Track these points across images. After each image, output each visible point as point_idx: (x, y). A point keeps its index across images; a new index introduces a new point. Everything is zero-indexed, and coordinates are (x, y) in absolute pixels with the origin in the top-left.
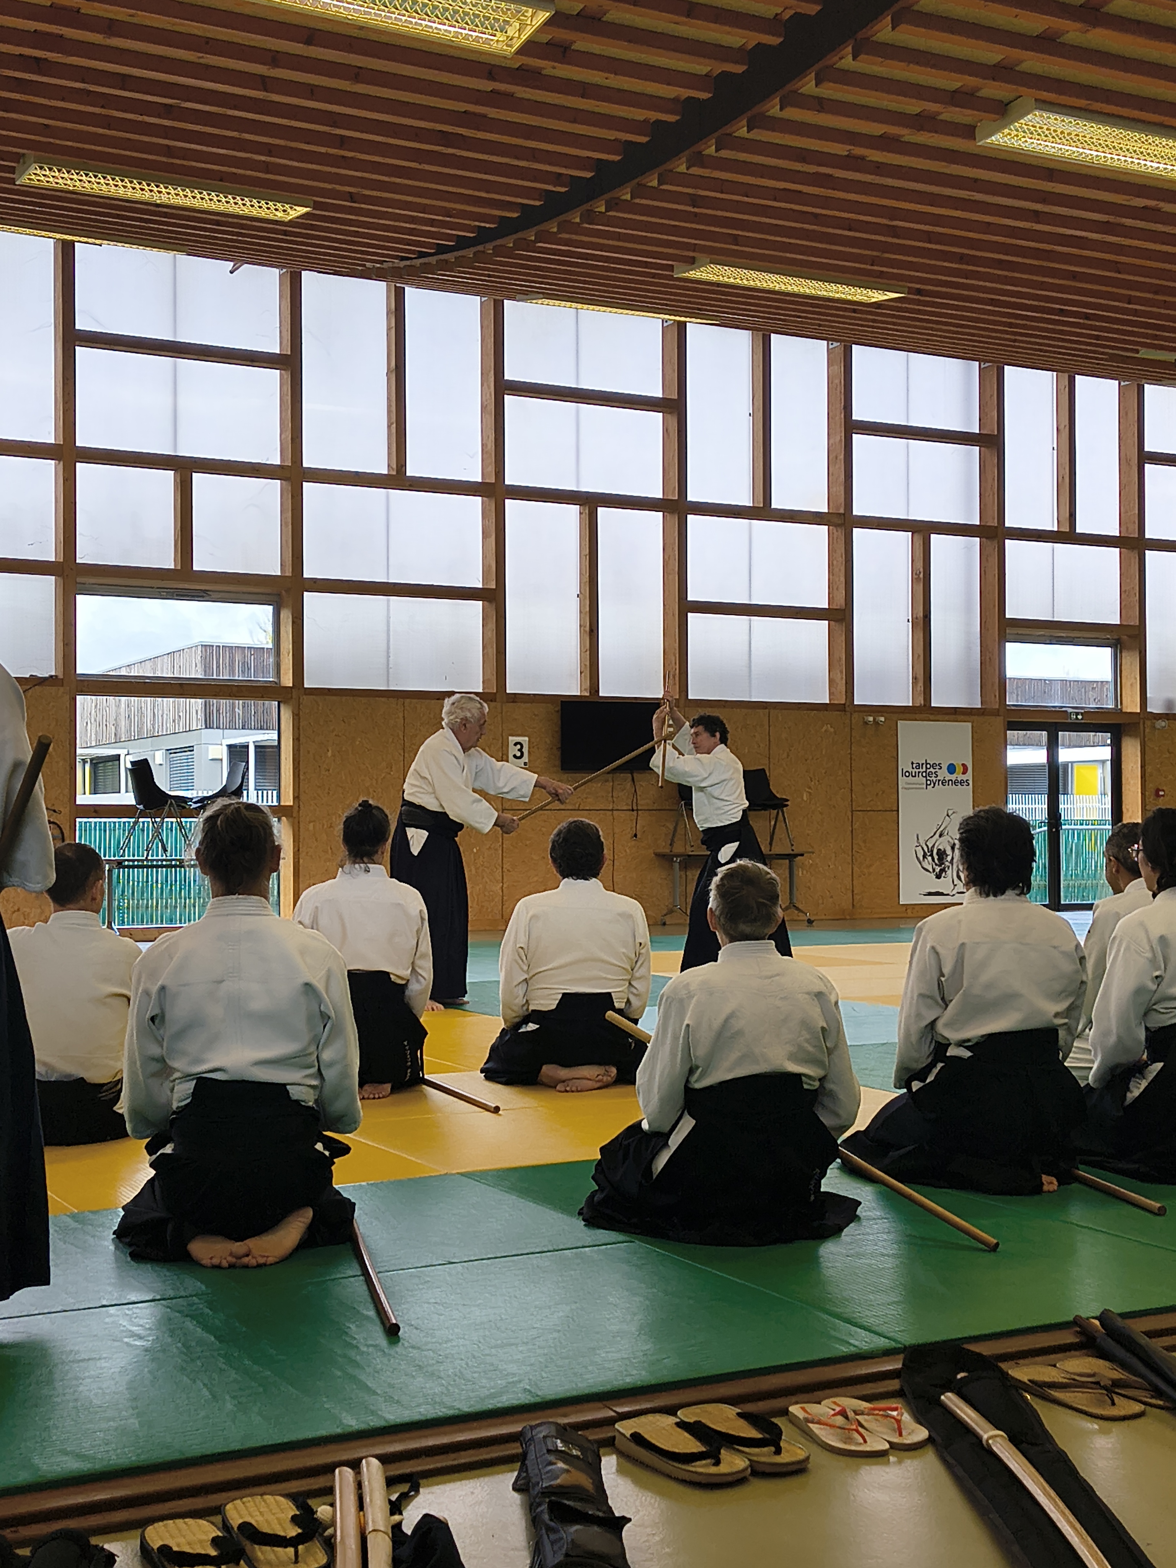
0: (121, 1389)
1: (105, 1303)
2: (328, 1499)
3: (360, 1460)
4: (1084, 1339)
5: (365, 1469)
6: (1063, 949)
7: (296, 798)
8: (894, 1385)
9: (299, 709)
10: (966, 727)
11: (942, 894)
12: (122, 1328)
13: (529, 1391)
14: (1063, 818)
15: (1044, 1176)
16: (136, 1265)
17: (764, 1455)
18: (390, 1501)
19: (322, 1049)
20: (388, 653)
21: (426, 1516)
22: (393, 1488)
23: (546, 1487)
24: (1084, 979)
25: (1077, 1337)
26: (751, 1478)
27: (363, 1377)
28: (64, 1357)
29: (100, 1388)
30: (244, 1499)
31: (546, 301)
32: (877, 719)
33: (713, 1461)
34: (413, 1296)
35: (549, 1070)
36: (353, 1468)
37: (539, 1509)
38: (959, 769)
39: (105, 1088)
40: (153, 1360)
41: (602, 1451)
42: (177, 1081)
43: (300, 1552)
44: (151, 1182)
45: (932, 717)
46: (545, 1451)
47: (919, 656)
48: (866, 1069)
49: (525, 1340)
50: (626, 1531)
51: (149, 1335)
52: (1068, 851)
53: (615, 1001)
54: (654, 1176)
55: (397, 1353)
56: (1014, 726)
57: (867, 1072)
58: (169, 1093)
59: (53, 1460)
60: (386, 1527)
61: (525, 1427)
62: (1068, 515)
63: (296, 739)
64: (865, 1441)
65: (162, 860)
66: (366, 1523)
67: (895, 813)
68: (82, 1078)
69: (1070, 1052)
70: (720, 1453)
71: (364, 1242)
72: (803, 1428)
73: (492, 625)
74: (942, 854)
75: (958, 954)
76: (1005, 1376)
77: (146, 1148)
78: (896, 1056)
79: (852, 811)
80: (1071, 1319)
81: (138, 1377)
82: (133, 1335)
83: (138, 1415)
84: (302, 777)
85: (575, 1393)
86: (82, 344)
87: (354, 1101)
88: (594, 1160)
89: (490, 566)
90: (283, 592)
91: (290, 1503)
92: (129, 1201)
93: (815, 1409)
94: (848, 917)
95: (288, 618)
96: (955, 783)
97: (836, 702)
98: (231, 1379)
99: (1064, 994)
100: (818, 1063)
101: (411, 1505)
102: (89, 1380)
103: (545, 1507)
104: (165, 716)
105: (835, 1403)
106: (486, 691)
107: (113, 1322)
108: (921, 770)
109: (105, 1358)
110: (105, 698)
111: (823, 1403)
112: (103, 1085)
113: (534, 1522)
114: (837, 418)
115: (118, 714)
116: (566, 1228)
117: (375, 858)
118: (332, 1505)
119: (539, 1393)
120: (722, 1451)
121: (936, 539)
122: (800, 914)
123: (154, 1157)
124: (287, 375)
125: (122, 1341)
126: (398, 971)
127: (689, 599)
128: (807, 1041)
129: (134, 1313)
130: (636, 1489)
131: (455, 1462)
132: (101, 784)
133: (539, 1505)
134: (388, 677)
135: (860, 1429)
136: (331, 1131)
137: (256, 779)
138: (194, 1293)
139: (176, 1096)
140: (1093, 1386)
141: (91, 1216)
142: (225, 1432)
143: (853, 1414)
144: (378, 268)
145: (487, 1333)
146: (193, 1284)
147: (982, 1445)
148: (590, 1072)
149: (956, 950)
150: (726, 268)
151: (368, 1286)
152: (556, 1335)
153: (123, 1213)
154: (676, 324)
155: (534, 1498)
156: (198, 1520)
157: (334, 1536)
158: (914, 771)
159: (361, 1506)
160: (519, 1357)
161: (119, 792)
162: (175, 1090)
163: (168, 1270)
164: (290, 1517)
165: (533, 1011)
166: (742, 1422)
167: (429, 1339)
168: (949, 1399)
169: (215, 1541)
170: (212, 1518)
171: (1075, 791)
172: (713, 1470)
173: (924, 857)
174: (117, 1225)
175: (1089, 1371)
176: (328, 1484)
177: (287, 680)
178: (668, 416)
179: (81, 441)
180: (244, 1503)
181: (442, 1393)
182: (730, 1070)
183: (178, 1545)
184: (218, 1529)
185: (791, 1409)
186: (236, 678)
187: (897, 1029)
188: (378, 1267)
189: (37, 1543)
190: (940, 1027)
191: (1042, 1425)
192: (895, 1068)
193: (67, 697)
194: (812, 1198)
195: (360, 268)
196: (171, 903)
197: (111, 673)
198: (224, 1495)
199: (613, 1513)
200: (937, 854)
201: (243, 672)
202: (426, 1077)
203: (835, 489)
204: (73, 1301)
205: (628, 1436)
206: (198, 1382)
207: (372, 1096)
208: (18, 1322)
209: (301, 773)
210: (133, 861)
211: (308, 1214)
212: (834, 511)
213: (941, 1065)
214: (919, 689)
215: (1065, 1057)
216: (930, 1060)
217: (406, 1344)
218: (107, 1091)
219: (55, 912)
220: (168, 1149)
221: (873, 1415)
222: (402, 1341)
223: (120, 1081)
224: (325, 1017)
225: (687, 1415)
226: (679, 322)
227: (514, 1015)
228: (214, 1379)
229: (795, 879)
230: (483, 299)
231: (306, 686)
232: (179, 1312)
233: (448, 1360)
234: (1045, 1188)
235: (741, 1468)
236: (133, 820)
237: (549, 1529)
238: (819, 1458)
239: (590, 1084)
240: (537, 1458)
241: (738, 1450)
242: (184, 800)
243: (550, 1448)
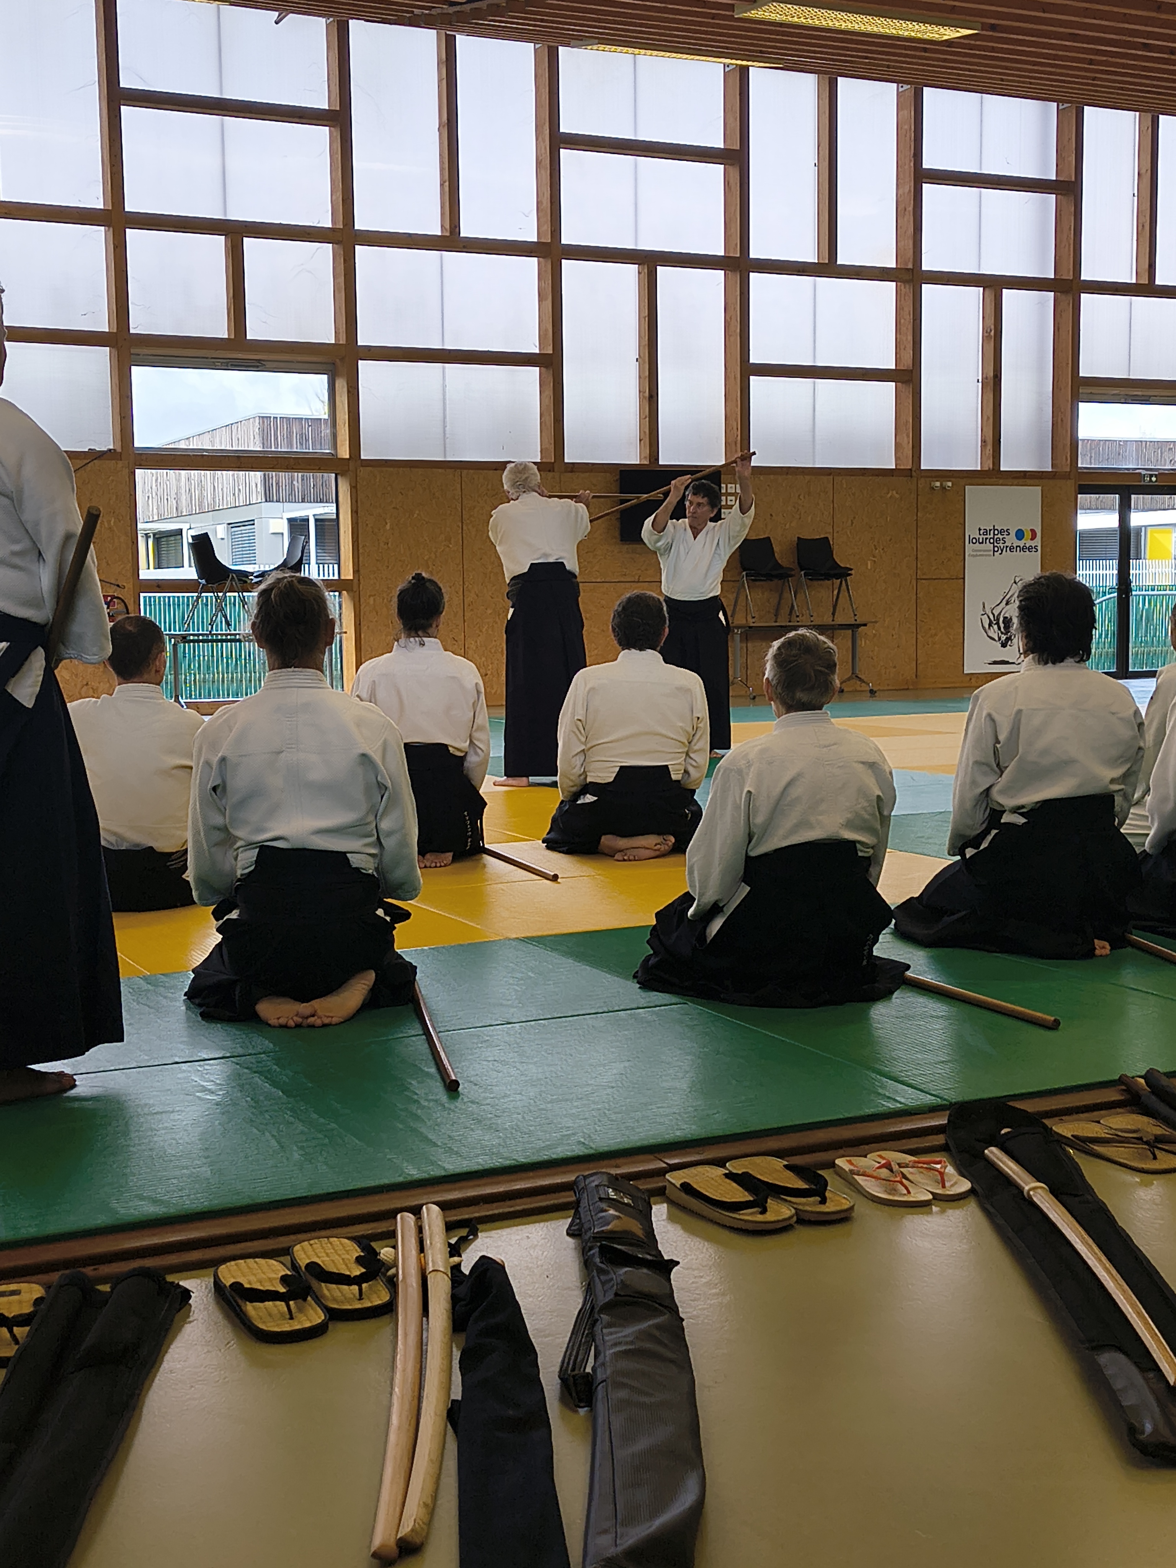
0: (193, 1139)
1: (177, 1060)
2: (391, 1242)
3: (421, 1206)
4: (1128, 1096)
5: (425, 1215)
6: (1120, 715)
7: (356, 571)
8: (940, 1140)
9: (356, 481)
10: (1035, 492)
11: (1007, 663)
12: (194, 1083)
13: (584, 1143)
14: (1133, 584)
15: (1096, 941)
16: (206, 1024)
17: (810, 1204)
18: (450, 1245)
19: (381, 819)
20: (444, 421)
21: (483, 1257)
22: (451, 1233)
23: (598, 1232)
24: (1142, 744)
25: (1122, 1095)
26: (795, 1225)
27: (424, 1130)
28: (139, 1110)
29: (174, 1139)
30: (312, 1242)
31: (602, 47)
32: (944, 483)
33: (760, 1210)
34: (472, 1054)
35: (608, 841)
36: (414, 1214)
37: (592, 1252)
38: (1028, 535)
39: (173, 857)
40: (223, 1114)
41: (652, 1200)
42: (241, 849)
43: (364, 1290)
44: (219, 946)
45: (1001, 481)
46: (598, 1200)
47: (988, 418)
48: (922, 837)
49: (580, 1096)
50: (674, 1273)
51: (221, 1090)
52: (1139, 617)
53: (672, 773)
54: (708, 941)
55: (456, 1107)
56: (1085, 489)
57: (923, 840)
58: (233, 860)
59: (131, 1204)
60: (446, 1268)
61: (578, 1177)
62: (1147, 266)
63: (355, 512)
64: (909, 1192)
65: (227, 635)
66: (426, 1263)
67: (962, 580)
68: (151, 848)
69: (1126, 819)
70: (766, 1202)
71: (425, 1004)
72: (848, 1179)
73: (549, 392)
74: (1008, 622)
75: (1014, 719)
76: (1048, 1131)
77: (213, 913)
78: (950, 825)
79: (917, 579)
80: (1117, 1078)
81: (210, 1129)
82: (204, 1090)
83: (211, 1164)
84: (361, 551)
85: (627, 1146)
86: (127, 103)
87: (413, 868)
88: (651, 925)
89: (546, 330)
90: (338, 360)
91: (355, 1245)
92: (199, 964)
93: (862, 1162)
94: (911, 687)
95: (343, 387)
96: (1023, 549)
97: (902, 467)
98: (298, 1131)
99: (1120, 761)
100: (871, 830)
101: (470, 1248)
102: (163, 1132)
103: (596, 1250)
104: (225, 489)
105: (880, 1156)
106: (544, 460)
107: (185, 1078)
108: (988, 536)
109: (178, 1111)
110: (165, 471)
111: (868, 1156)
112: (173, 854)
113: (587, 1264)
114: (906, 167)
115: (178, 488)
116: (621, 991)
117: (430, 631)
118: (395, 1247)
119: (593, 1146)
120: (769, 1201)
121: (1008, 294)
122: (863, 684)
123: (221, 922)
124: (337, 134)
125: (195, 1095)
126: (457, 743)
127: (751, 361)
128: (864, 808)
129: (204, 1069)
130: (685, 1235)
131: (512, 1209)
132: (164, 558)
133: (591, 1249)
134: (445, 448)
135: (904, 1181)
136: (392, 898)
137: (317, 553)
138: (262, 1051)
139: (239, 864)
140: (1135, 1141)
141: (163, 978)
142: (293, 1180)
143: (897, 1167)
144: (426, 14)
145: (543, 1089)
146: (262, 1043)
147: (1024, 1196)
148: (650, 840)
149: (1012, 717)
150: (790, 6)
151: (429, 1043)
152: (609, 1091)
153: (194, 975)
154: (738, 68)
155: (586, 1243)
156: (267, 1260)
157: (396, 1275)
158: (981, 537)
159: (422, 1249)
160: (574, 1111)
161: (183, 567)
162: (239, 858)
163: (237, 1029)
164: (354, 1257)
165: (590, 782)
166: (789, 1174)
167: (488, 1095)
168: (993, 1153)
169: (284, 1279)
170: (282, 1259)
171: (1147, 556)
172: (760, 1218)
173: (990, 625)
174: (188, 987)
175: (1133, 1128)
176: (391, 1228)
177: (344, 452)
178: (730, 169)
179: (130, 206)
180: (311, 1245)
181: (500, 1145)
182: (785, 837)
183: (250, 1283)
184: (288, 1269)
185: (838, 1162)
186: (295, 450)
187: (952, 797)
188: (439, 1027)
189: (116, 1280)
190: (995, 794)
191: (1082, 1176)
192: (949, 834)
193: (126, 472)
194: (865, 963)
195: (408, 15)
196: (237, 677)
197: (167, 447)
198: (293, 1237)
199: (662, 1256)
200: (1003, 622)
201: (301, 444)
202: (486, 846)
203: (903, 243)
204: (146, 1058)
205: (678, 1186)
206: (267, 1134)
207: (433, 865)
208: (95, 1077)
209: (360, 546)
210: (198, 635)
211: (371, 976)
212: (902, 267)
213: (996, 831)
214: (987, 452)
215: (1122, 824)
216: (984, 826)
217: (466, 1100)
218: (176, 860)
219: (119, 685)
220: (234, 915)
221: (918, 1167)
222: (461, 1096)
223: (186, 851)
224: (382, 788)
225: (735, 1167)
226: (741, 67)
227: (571, 784)
228: (282, 1131)
229: (858, 649)
230: (538, 46)
231: (362, 457)
232: (247, 1068)
233: (506, 1114)
234: (1097, 952)
235: (787, 1216)
236: (196, 594)
237: (601, 1271)
238: (863, 1208)
239: (648, 853)
240: (589, 1206)
241: (786, 1200)
242: (246, 574)
243: (603, 1196)
